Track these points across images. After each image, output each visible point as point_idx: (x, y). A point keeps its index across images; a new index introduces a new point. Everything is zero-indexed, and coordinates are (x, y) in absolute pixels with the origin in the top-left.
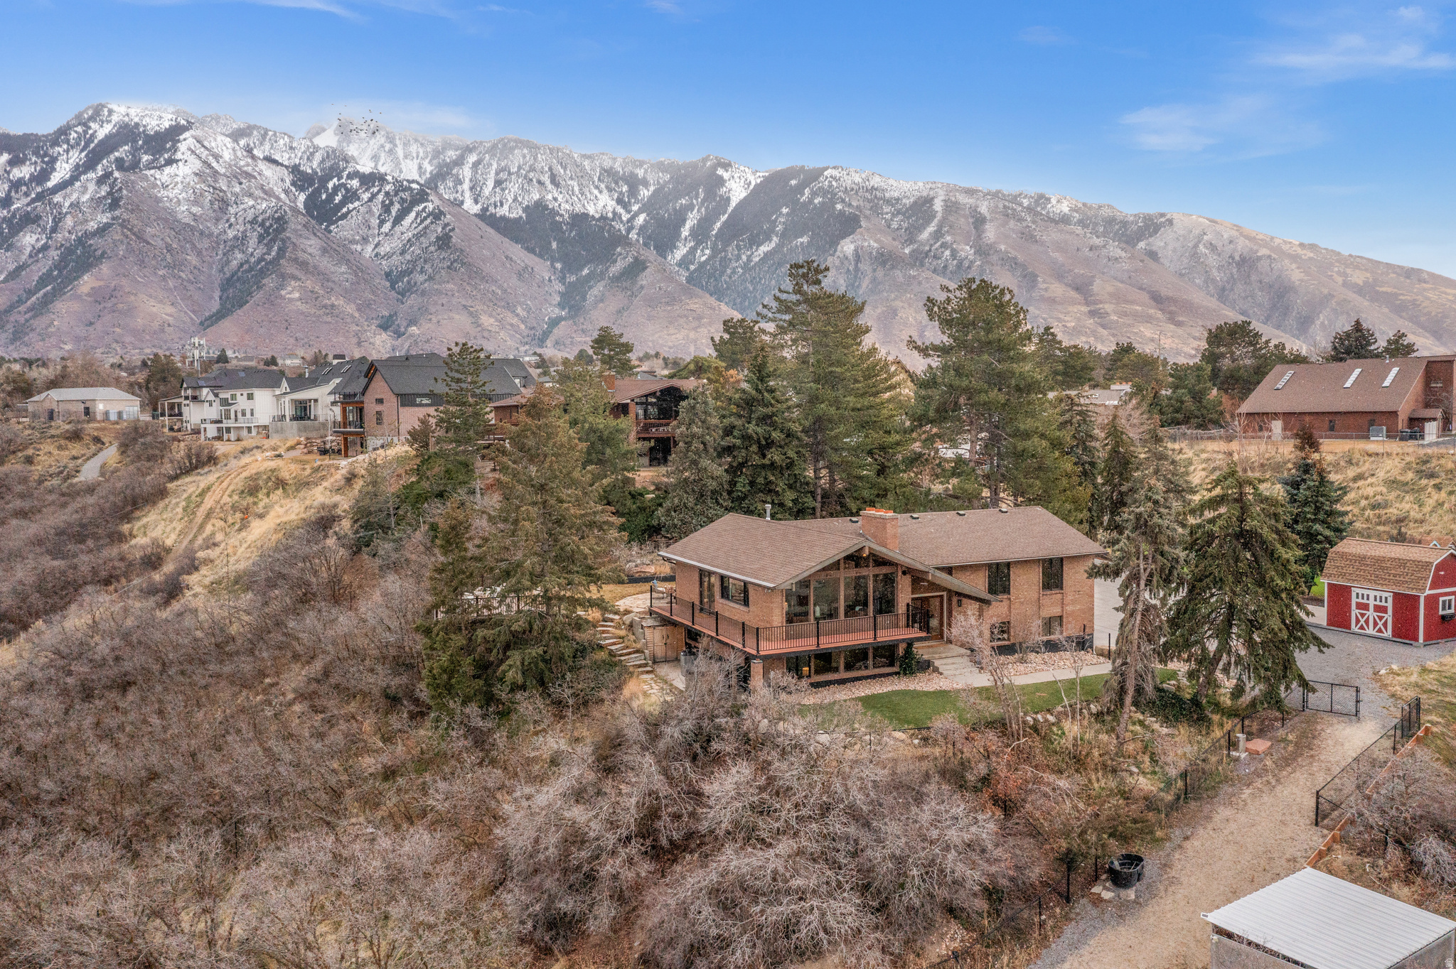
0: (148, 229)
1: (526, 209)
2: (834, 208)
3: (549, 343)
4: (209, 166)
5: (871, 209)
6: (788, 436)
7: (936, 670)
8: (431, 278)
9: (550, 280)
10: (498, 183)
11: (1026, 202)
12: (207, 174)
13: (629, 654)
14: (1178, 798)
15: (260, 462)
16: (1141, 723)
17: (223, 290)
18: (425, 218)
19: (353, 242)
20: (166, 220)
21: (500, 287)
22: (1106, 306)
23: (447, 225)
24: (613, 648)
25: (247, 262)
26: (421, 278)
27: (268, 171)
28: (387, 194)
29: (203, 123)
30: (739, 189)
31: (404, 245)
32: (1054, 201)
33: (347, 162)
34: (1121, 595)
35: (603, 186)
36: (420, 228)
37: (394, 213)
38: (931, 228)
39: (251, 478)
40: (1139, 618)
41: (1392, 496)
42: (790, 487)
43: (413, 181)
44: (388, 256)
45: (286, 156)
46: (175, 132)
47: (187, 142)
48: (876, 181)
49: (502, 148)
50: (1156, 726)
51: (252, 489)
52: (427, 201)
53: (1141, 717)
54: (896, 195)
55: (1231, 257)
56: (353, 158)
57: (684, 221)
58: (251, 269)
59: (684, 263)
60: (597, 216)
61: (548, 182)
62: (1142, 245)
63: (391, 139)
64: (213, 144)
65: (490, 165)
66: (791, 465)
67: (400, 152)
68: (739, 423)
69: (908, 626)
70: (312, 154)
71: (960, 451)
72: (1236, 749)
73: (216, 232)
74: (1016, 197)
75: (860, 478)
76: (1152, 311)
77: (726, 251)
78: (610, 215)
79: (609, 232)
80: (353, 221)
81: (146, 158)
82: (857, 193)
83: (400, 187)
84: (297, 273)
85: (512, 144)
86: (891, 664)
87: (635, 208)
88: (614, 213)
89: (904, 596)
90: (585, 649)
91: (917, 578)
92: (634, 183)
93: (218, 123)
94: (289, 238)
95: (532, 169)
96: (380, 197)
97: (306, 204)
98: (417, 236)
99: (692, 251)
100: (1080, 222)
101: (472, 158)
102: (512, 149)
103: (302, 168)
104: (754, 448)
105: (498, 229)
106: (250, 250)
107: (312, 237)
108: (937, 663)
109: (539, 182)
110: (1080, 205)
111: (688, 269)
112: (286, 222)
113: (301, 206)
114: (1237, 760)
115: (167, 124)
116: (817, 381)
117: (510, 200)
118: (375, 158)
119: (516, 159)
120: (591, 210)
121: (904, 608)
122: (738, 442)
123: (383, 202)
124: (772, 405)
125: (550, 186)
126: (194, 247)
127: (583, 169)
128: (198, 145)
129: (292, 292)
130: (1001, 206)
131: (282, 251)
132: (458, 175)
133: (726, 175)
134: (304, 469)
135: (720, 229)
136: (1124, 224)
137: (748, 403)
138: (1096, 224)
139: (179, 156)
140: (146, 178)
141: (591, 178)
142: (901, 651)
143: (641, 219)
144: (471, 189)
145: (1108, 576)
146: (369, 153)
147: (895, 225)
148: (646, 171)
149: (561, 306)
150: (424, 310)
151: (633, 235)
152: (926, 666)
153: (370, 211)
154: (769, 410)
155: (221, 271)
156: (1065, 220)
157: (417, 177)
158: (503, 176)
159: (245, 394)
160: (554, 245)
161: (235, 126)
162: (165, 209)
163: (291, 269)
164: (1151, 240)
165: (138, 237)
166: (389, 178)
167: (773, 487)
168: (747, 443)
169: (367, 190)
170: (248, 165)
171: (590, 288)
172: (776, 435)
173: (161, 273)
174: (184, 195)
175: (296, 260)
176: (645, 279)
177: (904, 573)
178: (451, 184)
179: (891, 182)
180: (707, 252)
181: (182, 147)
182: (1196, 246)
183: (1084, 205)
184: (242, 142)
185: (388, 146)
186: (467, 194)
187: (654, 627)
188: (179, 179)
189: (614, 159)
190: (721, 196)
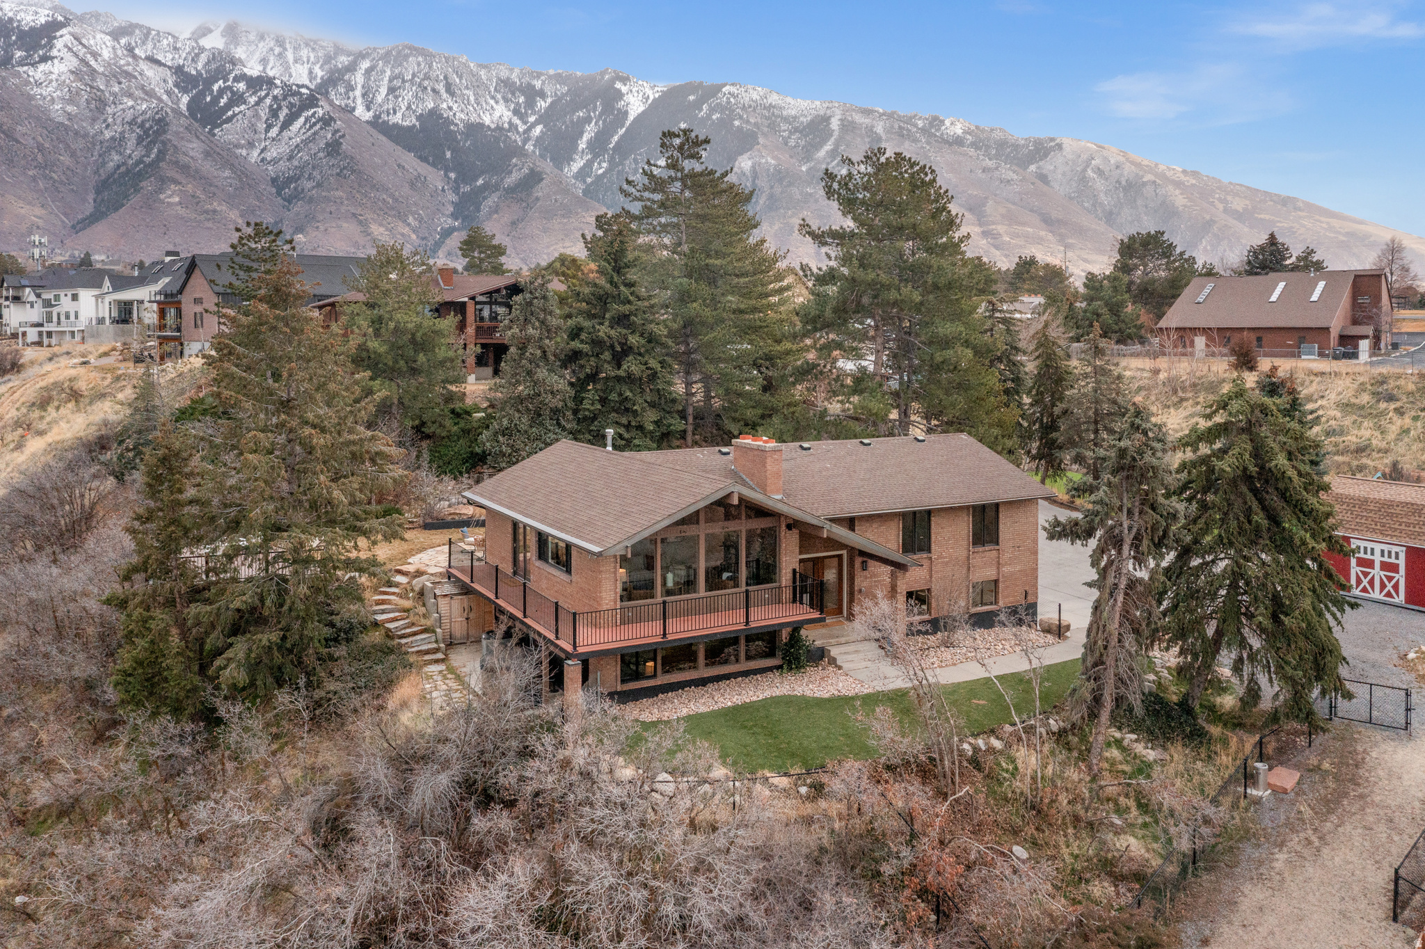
0: (19, 128)
1: (419, 118)
2: (732, 125)
3: (441, 253)
4: (87, 64)
5: (768, 126)
6: (649, 341)
7: (833, 661)
8: (319, 185)
9: (443, 190)
10: (392, 90)
11: (920, 124)
12: (84, 72)
13: (415, 634)
14: (1184, 870)
15: (62, 370)
16: (1119, 743)
17: (98, 192)
18: (315, 124)
19: (238, 146)
20: (38, 119)
21: (392, 196)
22: (999, 227)
23: (337, 131)
24: (391, 626)
25: (124, 164)
26: (309, 185)
27: (150, 72)
28: (275, 98)
29: (82, 19)
30: (637, 103)
31: (292, 151)
32: (947, 123)
33: (234, 64)
34: (1094, 564)
35: (499, 96)
36: (309, 133)
37: (282, 118)
38: (828, 147)
39: (46, 389)
40: (1120, 598)
41: (1347, 422)
42: (652, 405)
43: (303, 86)
44: (275, 161)
45: (170, 56)
46: (51, 29)
47: (64, 38)
48: (774, 99)
49: (396, 57)
50: (1139, 748)
51: (43, 403)
52: (317, 106)
53: (1118, 735)
54: (793, 113)
55: (1118, 182)
56: (240, 60)
57: (581, 134)
58: (128, 171)
59: (582, 174)
60: (493, 126)
61: (443, 91)
62: (1033, 168)
63: (280, 42)
64: (92, 42)
65: (383, 72)
66: (654, 376)
67: (290, 56)
68: (587, 324)
69: (794, 601)
70: (197, 55)
71: (864, 363)
72: (1255, 784)
73: (92, 132)
74: (911, 118)
75: (740, 395)
76: (1043, 233)
77: (623, 164)
78: (506, 126)
79: (504, 142)
80: (239, 124)
81: (19, 54)
82: (754, 110)
83: (289, 91)
84: (178, 177)
85: (407, 51)
86: (771, 654)
87: (532, 119)
88: (510, 123)
89: (789, 560)
90: (351, 628)
91: (807, 534)
92: (532, 94)
93: (97, 20)
94: (170, 141)
95: (427, 77)
96: (268, 101)
97: (189, 106)
98: (306, 142)
99: (589, 164)
100: (973, 144)
101: (365, 64)
102: (406, 57)
103: (186, 69)
104: (607, 355)
105: (390, 137)
106: (128, 152)
107: (194, 140)
108: (834, 652)
109: (434, 90)
110: (973, 128)
111: (585, 182)
112: (167, 124)
113: (183, 107)
114: (1257, 802)
115: (43, 20)
116: (690, 276)
117: (404, 108)
118: (264, 61)
119: (412, 66)
120: (487, 120)
121: (790, 576)
122: (586, 348)
123: (271, 106)
124: (629, 302)
125: (445, 95)
126: (68, 146)
127: (479, 79)
128: (75, 43)
129: (172, 197)
130: (896, 126)
131: (161, 154)
132: (350, 81)
133: (624, 89)
134: (104, 379)
135: (617, 143)
136: (1016, 147)
137: (603, 299)
138: (988, 147)
139: (54, 52)
140: (18, 75)
141: (487, 88)
142: (785, 635)
143: (538, 130)
144: (364, 95)
145: (1079, 537)
146: (257, 56)
147: (792, 143)
148: (543, 83)
149: (454, 216)
150: (311, 218)
151: (529, 147)
152: (819, 656)
153: (257, 115)
154: (625, 309)
155: (96, 172)
156: (959, 141)
157: (307, 82)
158: (397, 83)
159: (69, 294)
160: (448, 154)
161: (116, 24)
162: (38, 107)
163: (171, 173)
164: (1041, 163)
165: (7, 136)
166: (278, 82)
167: (629, 405)
168: (597, 349)
169: (254, 93)
170: (128, 64)
171: (485, 198)
172: (634, 340)
173: (30, 173)
174: (58, 93)
175: (176, 163)
176: (539, 191)
177: (789, 527)
178: (343, 90)
179: (789, 100)
180: (605, 165)
181: (59, 44)
182: (1085, 170)
183: (977, 127)
184: (123, 41)
185: (277, 50)
186: (359, 101)
187: (451, 596)
188: (54, 77)
189: (511, 70)
190: (619, 110)
